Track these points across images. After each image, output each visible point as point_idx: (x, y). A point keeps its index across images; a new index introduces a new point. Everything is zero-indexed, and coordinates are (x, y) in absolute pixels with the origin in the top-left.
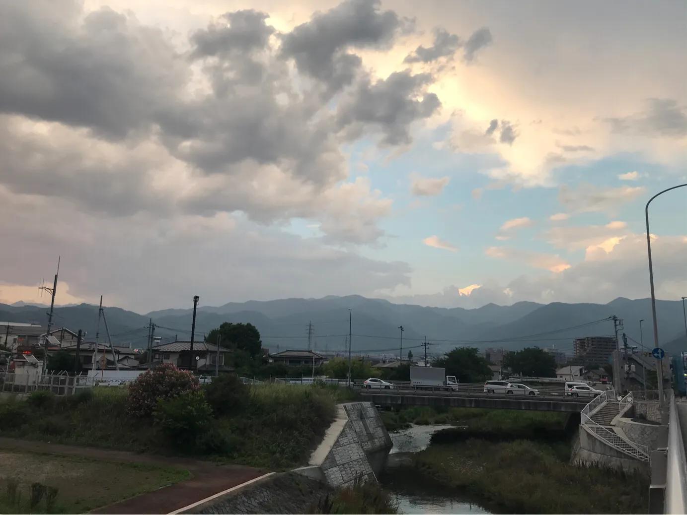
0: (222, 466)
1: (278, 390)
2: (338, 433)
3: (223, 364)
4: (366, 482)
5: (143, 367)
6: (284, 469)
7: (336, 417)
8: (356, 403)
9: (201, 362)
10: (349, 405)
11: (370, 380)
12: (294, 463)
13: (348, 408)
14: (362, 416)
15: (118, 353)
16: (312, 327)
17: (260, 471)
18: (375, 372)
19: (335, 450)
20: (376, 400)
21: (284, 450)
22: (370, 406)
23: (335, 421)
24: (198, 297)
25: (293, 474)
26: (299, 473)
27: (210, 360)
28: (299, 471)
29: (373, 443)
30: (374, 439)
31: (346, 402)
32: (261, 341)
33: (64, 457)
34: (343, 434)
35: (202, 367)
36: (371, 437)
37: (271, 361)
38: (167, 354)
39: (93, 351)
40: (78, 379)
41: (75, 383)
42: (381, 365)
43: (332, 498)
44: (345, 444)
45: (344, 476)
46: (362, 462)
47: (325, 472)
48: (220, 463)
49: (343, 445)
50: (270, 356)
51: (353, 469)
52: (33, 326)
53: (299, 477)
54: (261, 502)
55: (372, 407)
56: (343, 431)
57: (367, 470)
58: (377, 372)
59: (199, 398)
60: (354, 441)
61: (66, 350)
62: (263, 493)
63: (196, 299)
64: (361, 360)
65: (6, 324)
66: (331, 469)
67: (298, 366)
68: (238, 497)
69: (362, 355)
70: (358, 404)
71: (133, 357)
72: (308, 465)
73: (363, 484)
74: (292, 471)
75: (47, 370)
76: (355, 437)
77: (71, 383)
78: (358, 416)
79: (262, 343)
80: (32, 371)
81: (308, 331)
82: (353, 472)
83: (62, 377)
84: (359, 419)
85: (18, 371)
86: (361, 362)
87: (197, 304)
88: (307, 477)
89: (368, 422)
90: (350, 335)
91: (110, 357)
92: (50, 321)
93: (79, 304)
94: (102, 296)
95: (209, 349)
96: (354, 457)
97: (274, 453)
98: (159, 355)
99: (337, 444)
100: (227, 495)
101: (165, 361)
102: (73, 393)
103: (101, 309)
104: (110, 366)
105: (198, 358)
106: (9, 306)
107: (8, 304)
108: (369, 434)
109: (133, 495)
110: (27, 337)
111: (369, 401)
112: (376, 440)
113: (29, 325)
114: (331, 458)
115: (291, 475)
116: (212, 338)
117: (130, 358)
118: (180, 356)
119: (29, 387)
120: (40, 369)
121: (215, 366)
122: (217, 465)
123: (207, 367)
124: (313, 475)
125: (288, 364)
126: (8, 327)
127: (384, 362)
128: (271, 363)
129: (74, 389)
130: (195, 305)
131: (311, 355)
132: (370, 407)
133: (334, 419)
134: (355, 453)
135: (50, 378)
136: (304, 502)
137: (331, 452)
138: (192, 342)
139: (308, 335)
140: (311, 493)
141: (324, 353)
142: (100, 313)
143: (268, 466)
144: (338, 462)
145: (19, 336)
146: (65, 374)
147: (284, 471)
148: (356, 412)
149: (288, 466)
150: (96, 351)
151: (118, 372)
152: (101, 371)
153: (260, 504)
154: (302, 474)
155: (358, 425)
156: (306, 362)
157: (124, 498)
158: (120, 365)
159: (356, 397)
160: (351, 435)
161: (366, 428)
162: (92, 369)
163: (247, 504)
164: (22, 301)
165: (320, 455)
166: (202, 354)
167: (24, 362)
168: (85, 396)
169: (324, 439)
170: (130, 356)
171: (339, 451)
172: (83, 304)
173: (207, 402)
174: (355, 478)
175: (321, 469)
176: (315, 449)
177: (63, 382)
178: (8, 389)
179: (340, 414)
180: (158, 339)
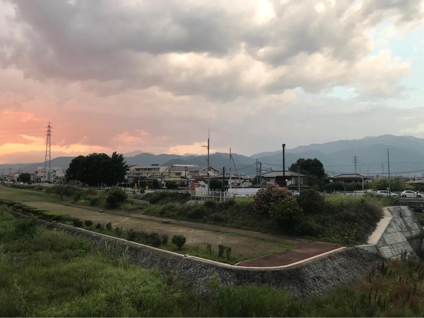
0: (313, 242)
1: (342, 199)
2: (386, 225)
3: (302, 184)
4: (409, 257)
5: (255, 186)
6: (352, 245)
7: (384, 215)
8: (396, 207)
9: (289, 183)
10: (391, 208)
11: (405, 192)
12: (358, 242)
13: (390, 210)
14: (401, 215)
15: (241, 179)
16: (357, 159)
17: (336, 246)
18: (408, 186)
19: (385, 235)
20: (411, 205)
21: (350, 234)
22: (407, 208)
23: (383, 218)
24: (285, 145)
25: (358, 249)
26: (361, 248)
27: (294, 181)
28: (361, 247)
29: (411, 233)
30: (411, 230)
31: (388, 206)
32: (324, 169)
33: (227, 233)
34: (389, 226)
35: (289, 186)
36: (409, 229)
37: (331, 181)
38: (269, 179)
39: (229, 178)
40: (226, 193)
41: (225, 195)
42: (411, 181)
43: (386, 264)
44: (392, 232)
45: (393, 252)
46: (405, 244)
47: (379, 249)
48: (311, 240)
49: (390, 233)
50: (331, 178)
51: (399, 248)
52: (195, 166)
53: (362, 251)
54: (340, 263)
55: (409, 209)
56: (390, 224)
57: (410, 249)
58: (410, 187)
59: (294, 203)
60: (398, 230)
61: (215, 178)
62: (340, 258)
63: (284, 146)
64: (397, 179)
65: (184, 166)
66: (383, 247)
67: (350, 184)
68: (326, 259)
69: (398, 175)
70: (398, 207)
71: (248, 181)
72: (367, 244)
73: (407, 258)
74: (357, 246)
75: (210, 189)
76: (399, 228)
77: (223, 195)
78: (398, 215)
79: (325, 170)
80: (203, 189)
81: (354, 161)
82: (399, 250)
83: (217, 192)
84: (399, 217)
85: (197, 189)
86: (397, 180)
87: (285, 149)
88: (367, 251)
89: (406, 219)
90: (389, 162)
91: (238, 181)
92: (208, 163)
93: (215, 153)
94: (230, 148)
95: (293, 175)
96: (399, 240)
97: (344, 236)
98: (264, 179)
99: (386, 232)
100: (319, 257)
101: (268, 183)
102: (224, 201)
103: (231, 155)
104: (238, 186)
105: (286, 180)
106: (182, 156)
107: (181, 155)
108: (407, 227)
109: (267, 254)
110: (193, 172)
111: (406, 205)
112: (413, 231)
113: (193, 166)
114: (382, 240)
115: (357, 249)
116: (293, 168)
117: (247, 181)
118: (276, 180)
119: (203, 197)
120: (207, 188)
121: (298, 185)
122: (309, 241)
123: (293, 185)
124: (371, 250)
125: (343, 182)
126: (186, 167)
127: (414, 179)
128: (331, 182)
129: (224, 199)
130: (284, 149)
131: (359, 176)
132: (406, 210)
133: (382, 216)
134: (400, 238)
135: (212, 193)
136: (367, 265)
137: (382, 237)
138: (284, 171)
139: (354, 164)
140: (371, 260)
141: (367, 175)
142: (230, 157)
143: (341, 244)
144: (388, 243)
145: (190, 172)
146: (219, 191)
147: (352, 247)
148: (397, 212)
149: (354, 244)
150: (231, 178)
151: (243, 189)
152: (235, 189)
153: (340, 264)
154: (364, 249)
155: (399, 221)
156: (356, 181)
157: (263, 255)
158: (243, 186)
159: (395, 202)
160: (395, 227)
161: (405, 223)
162: (230, 188)
163: (331, 263)
164: (187, 154)
165: (374, 238)
166: (289, 178)
167: (199, 185)
168: (231, 203)
169: (376, 229)
170: (247, 180)
171: (388, 236)
172: (217, 153)
173: (298, 205)
174: (402, 254)
175: (376, 247)
176: (371, 235)
177: (219, 195)
178: (193, 198)
179: (386, 214)
180: (264, 170)
